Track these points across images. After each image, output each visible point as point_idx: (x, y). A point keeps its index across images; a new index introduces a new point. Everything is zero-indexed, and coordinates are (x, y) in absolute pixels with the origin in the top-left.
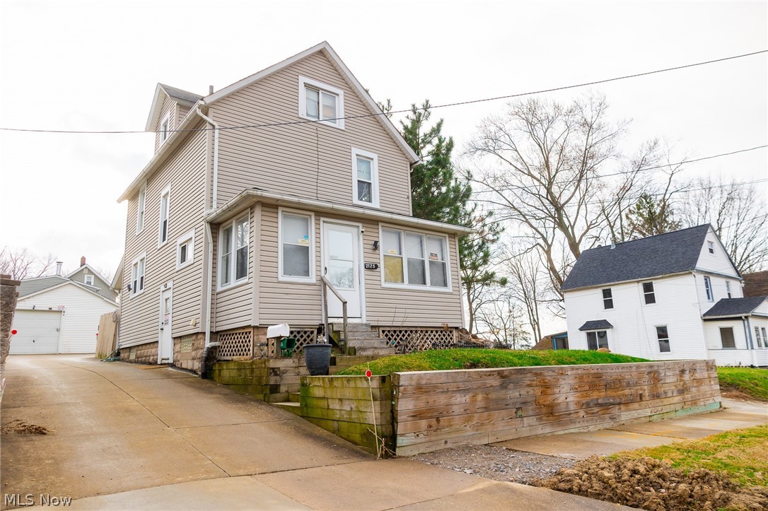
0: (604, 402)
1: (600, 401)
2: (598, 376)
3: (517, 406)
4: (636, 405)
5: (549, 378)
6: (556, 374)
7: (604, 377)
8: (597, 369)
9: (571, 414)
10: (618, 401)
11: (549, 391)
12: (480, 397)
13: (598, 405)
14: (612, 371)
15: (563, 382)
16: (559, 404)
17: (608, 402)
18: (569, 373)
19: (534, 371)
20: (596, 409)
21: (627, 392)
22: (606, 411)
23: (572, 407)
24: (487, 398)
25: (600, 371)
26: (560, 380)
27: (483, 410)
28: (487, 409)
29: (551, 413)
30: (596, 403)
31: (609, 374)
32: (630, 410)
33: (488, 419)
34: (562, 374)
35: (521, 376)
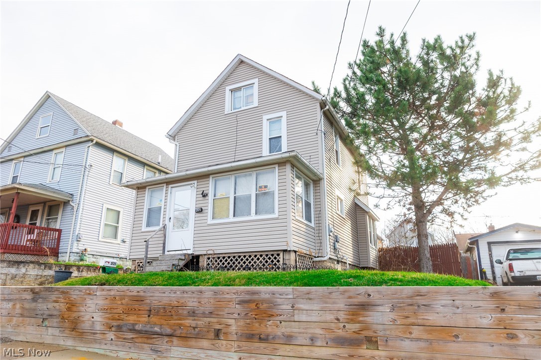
0: (144, 329)
1: (137, 327)
2: (139, 300)
3: (44, 317)
4: (205, 343)
5: (75, 297)
6: (83, 294)
7: (148, 301)
8: (138, 292)
9: (96, 333)
10: (169, 331)
11: (74, 309)
12: (18, 306)
13: (133, 330)
14: (163, 295)
15: (90, 302)
16: (83, 322)
17: (152, 330)
18: (98, 293)
19: (61, 290)
20: (130, 335)
21: (189, 322)
22: (145, 340)
23: (98, 327)
24: (22, 307)
25: (142, 294)
26: (87, 299)
27: (20, 315)
28: (22, 315)
29: (74, 329)
30: (131, 327)
31: (156, 298)
32: (190, 347)
33: (23, 323)
34: (89, 294)
35: (50, 293)
